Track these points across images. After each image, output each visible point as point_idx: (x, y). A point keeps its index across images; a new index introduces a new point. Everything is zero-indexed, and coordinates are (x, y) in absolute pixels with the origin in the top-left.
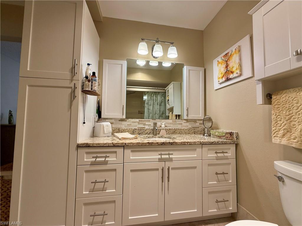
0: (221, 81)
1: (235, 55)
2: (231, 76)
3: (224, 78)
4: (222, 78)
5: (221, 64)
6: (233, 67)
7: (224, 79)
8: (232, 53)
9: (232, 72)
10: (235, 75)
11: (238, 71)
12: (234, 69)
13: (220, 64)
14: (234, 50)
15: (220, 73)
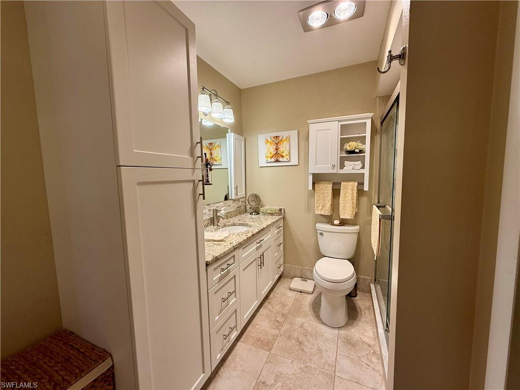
0: (269, 160)
1: (285, 142)
2: (281, 159)
3: (273, 158)
4: (271, 158)
5: (271, 144)
6: (283, 152)
7: (273, 160)
8: (283, 139)
9: (282, 157)
10: (285, 159)
11: (288, 158)
12: (284, 154)
13: (269, 144)
14: (285, 138)
15: (269, 152)
